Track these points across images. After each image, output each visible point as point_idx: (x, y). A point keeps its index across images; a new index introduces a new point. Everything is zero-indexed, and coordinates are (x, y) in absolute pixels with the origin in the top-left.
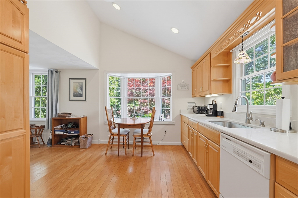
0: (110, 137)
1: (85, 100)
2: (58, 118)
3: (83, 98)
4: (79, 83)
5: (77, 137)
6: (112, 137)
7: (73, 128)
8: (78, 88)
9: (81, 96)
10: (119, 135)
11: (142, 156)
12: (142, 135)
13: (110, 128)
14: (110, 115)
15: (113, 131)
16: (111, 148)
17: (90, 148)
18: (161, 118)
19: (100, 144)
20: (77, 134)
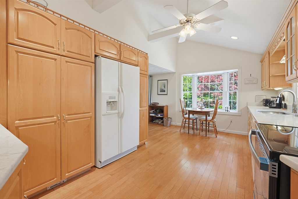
0: (183, 119)
1: (167, 94)
2: (152, 105)
3: (165, 93)
4: (163, 83)
5: (162, 118)
6: (184, 120)
7: (159, 112)
8: (163, 86)
9: (164, 91)
10: (189, 118)
11: (206, 136)
12: (206, 120)
13: (183, 113)
14: (183, 105)
15: (185, 116)
16: (184, 128)
17: (170, 126)
18: (227, 109)
19: (176, 126)
20: (162, 117)
